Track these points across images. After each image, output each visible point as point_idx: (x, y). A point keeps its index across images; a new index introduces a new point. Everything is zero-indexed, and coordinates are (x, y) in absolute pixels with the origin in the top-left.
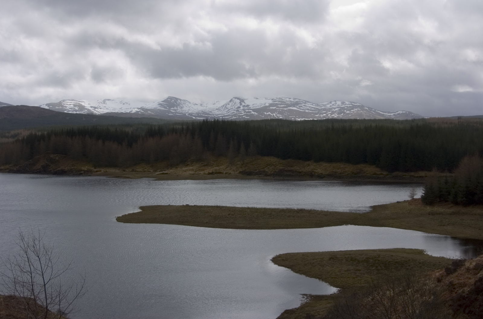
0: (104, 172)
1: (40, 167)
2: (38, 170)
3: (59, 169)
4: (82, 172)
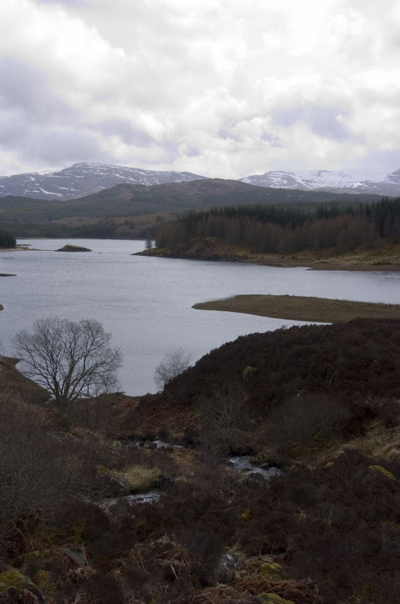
0: (261, 258)
1: (194, 251)
2: (191, 254)
3: (213, 254)
4: (237, 258)
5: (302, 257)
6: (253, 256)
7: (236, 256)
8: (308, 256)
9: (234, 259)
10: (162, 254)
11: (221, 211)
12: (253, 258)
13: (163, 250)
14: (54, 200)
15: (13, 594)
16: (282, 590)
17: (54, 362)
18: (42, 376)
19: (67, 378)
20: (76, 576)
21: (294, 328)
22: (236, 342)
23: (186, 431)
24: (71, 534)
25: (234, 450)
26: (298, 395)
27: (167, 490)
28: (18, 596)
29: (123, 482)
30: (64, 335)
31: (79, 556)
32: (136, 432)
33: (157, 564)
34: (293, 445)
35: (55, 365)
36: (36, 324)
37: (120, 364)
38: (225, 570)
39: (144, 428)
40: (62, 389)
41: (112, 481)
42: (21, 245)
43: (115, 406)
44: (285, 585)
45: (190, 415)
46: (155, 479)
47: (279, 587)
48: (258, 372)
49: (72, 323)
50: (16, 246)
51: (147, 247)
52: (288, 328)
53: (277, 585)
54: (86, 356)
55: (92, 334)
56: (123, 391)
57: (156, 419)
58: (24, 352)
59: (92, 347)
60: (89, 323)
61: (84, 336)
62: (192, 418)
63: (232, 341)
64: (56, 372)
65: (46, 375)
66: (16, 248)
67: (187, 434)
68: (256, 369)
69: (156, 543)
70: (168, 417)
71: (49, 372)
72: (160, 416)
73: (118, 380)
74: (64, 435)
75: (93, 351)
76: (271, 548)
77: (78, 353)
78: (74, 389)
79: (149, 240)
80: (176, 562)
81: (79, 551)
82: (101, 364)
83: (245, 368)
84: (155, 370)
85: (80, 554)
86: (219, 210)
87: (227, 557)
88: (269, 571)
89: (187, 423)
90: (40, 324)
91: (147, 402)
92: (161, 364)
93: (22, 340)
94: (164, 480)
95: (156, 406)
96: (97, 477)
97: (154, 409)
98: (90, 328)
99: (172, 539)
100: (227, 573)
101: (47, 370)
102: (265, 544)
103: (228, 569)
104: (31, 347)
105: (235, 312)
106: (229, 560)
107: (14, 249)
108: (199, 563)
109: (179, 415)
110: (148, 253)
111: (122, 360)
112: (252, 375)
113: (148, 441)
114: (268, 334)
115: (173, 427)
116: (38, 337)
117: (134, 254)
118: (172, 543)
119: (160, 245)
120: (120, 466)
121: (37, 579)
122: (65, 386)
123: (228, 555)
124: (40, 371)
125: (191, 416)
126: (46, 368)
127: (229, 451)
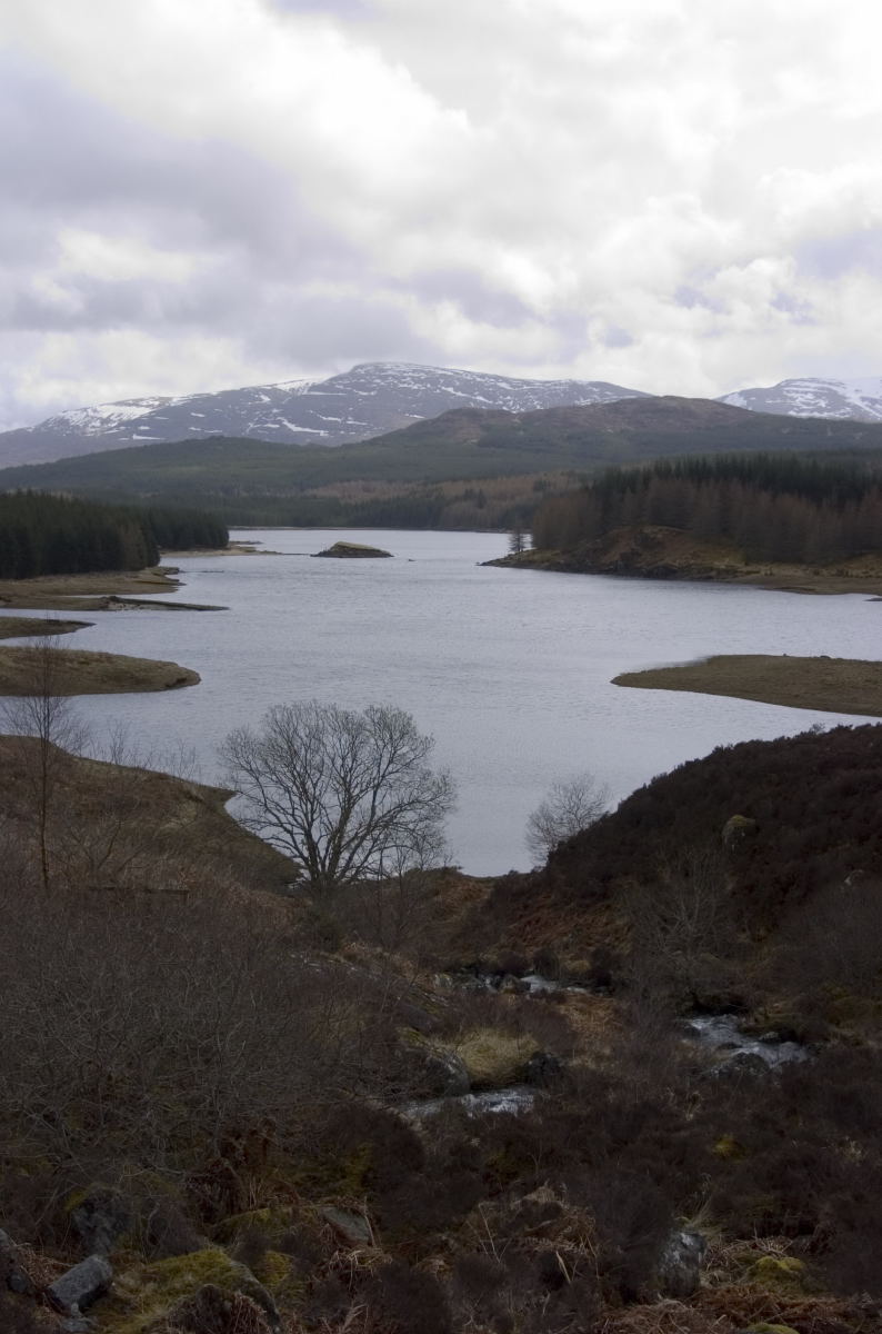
0: (766, 574)
1: (617, 557)
2: (611, 563)
3: (660, 563)
4: (713, 574)
5: (859, 572)
6: (749, 569)
7: (712, 569)
8: (872, 569)
9: (705, 575)
10: (547, 564)
11: (678, 467)
12: (749, 573)
13: (548, 554)
14: (311, 445)
15: (212, 1301)
16: (805, 1318)
17: (308, 799)
18: (281, 829)
19: (337, 834)
20: (347, 1267)
21: (841, 730)
22: (708, 760)
23: (595, 955)
24: (338, 1176)
25: (701, 1001)
26: (847, 881)
27: (552, 1087)
28: (222, 1305)
29: (455, 1066)
30: (330, 740)
31: (356, 1223)
32: (484, 956)
33: (526, 1248)
34: (833, 992)
35: (309, 806)
36: (270, 715)
37: (452, 803)
38: (676, 1268)
39: (502, 947)
40: (325, 857)
41: (431, 1061)
42: (238, 543)
43: (439, 898)
44: (811, 1306)
45: (604, 920)
46: (525, 1060)
47: (798, 1310)
48: (758, 829)
49: (345, 713)
50: (228, 546)
51: (513, 549)
52: (827, 730)
53: (793, 1306)
54: (377, 787)
55: (391, 738)
56: (458, 865)
57: (528, 928)
58: (243, 774)
59: (390, 769)
60: (384, 714)
61: (372, 741)
62: (609, 927)
63: (701, 758)
64: (313, 820)
65: (289, 827)
66: (227, 549)
67: (598, 963)
68: (752, 821)
69: (524, 1203)
70: (556, 924)
71: (296, 820)
72: (537, 922)
73: (447, 839)
74: (326, 958)
75: (392, 776)
76: (782, 1224)
77: (360, 778)
78: (351, 858)
79: (519, 533)
80: (569, 1246)
81: (356, 1213)
82: (409, 804)
83: (728, 819)
84: (527, 820)
85: (357, 1219)
86: (673, 467)
87: (682, 1238)
88: (774, 1275)
89: (597, 937)
90: (279, 717)
91: (510, 890)
92: (542, 809)
93: (239, 749)
94: (544, 1063)
95: (529, 898)
96: (398, 1053)
97: (526, 907)
98: (387, 727)
99: (559, 1194)
100: (681, 1275)
101: (293, 815)
102: (768, 1215)
103: (683, 1265)
104: (258, 764)
105: (708, 692)
106: (685, 1246)
107: (225, 552)
108: (619, 1250)
109: (581, 921)
110: (516, 561)
111: (456, 796)
112: (743, 834)
113: (510, 976)
114: (781, 744)
115: (566, 946)
116: (272, 746)
117: (484, 564)
118: (561, 1204)
119: (542, 543)
120: (448, 1030)
121: (263, 1270)
122: (330, 851)
123: (683, 1235)
124: (278, 818)
125: (607, 924)
126: (290, 811)
127: (690, 1004)
